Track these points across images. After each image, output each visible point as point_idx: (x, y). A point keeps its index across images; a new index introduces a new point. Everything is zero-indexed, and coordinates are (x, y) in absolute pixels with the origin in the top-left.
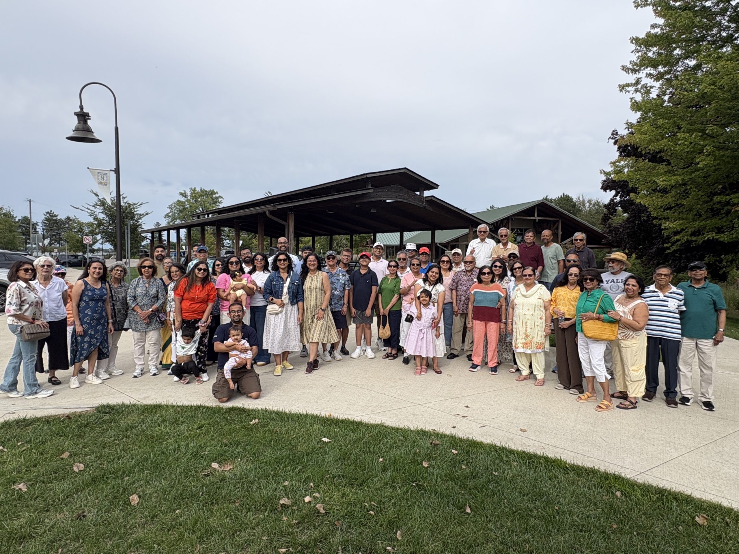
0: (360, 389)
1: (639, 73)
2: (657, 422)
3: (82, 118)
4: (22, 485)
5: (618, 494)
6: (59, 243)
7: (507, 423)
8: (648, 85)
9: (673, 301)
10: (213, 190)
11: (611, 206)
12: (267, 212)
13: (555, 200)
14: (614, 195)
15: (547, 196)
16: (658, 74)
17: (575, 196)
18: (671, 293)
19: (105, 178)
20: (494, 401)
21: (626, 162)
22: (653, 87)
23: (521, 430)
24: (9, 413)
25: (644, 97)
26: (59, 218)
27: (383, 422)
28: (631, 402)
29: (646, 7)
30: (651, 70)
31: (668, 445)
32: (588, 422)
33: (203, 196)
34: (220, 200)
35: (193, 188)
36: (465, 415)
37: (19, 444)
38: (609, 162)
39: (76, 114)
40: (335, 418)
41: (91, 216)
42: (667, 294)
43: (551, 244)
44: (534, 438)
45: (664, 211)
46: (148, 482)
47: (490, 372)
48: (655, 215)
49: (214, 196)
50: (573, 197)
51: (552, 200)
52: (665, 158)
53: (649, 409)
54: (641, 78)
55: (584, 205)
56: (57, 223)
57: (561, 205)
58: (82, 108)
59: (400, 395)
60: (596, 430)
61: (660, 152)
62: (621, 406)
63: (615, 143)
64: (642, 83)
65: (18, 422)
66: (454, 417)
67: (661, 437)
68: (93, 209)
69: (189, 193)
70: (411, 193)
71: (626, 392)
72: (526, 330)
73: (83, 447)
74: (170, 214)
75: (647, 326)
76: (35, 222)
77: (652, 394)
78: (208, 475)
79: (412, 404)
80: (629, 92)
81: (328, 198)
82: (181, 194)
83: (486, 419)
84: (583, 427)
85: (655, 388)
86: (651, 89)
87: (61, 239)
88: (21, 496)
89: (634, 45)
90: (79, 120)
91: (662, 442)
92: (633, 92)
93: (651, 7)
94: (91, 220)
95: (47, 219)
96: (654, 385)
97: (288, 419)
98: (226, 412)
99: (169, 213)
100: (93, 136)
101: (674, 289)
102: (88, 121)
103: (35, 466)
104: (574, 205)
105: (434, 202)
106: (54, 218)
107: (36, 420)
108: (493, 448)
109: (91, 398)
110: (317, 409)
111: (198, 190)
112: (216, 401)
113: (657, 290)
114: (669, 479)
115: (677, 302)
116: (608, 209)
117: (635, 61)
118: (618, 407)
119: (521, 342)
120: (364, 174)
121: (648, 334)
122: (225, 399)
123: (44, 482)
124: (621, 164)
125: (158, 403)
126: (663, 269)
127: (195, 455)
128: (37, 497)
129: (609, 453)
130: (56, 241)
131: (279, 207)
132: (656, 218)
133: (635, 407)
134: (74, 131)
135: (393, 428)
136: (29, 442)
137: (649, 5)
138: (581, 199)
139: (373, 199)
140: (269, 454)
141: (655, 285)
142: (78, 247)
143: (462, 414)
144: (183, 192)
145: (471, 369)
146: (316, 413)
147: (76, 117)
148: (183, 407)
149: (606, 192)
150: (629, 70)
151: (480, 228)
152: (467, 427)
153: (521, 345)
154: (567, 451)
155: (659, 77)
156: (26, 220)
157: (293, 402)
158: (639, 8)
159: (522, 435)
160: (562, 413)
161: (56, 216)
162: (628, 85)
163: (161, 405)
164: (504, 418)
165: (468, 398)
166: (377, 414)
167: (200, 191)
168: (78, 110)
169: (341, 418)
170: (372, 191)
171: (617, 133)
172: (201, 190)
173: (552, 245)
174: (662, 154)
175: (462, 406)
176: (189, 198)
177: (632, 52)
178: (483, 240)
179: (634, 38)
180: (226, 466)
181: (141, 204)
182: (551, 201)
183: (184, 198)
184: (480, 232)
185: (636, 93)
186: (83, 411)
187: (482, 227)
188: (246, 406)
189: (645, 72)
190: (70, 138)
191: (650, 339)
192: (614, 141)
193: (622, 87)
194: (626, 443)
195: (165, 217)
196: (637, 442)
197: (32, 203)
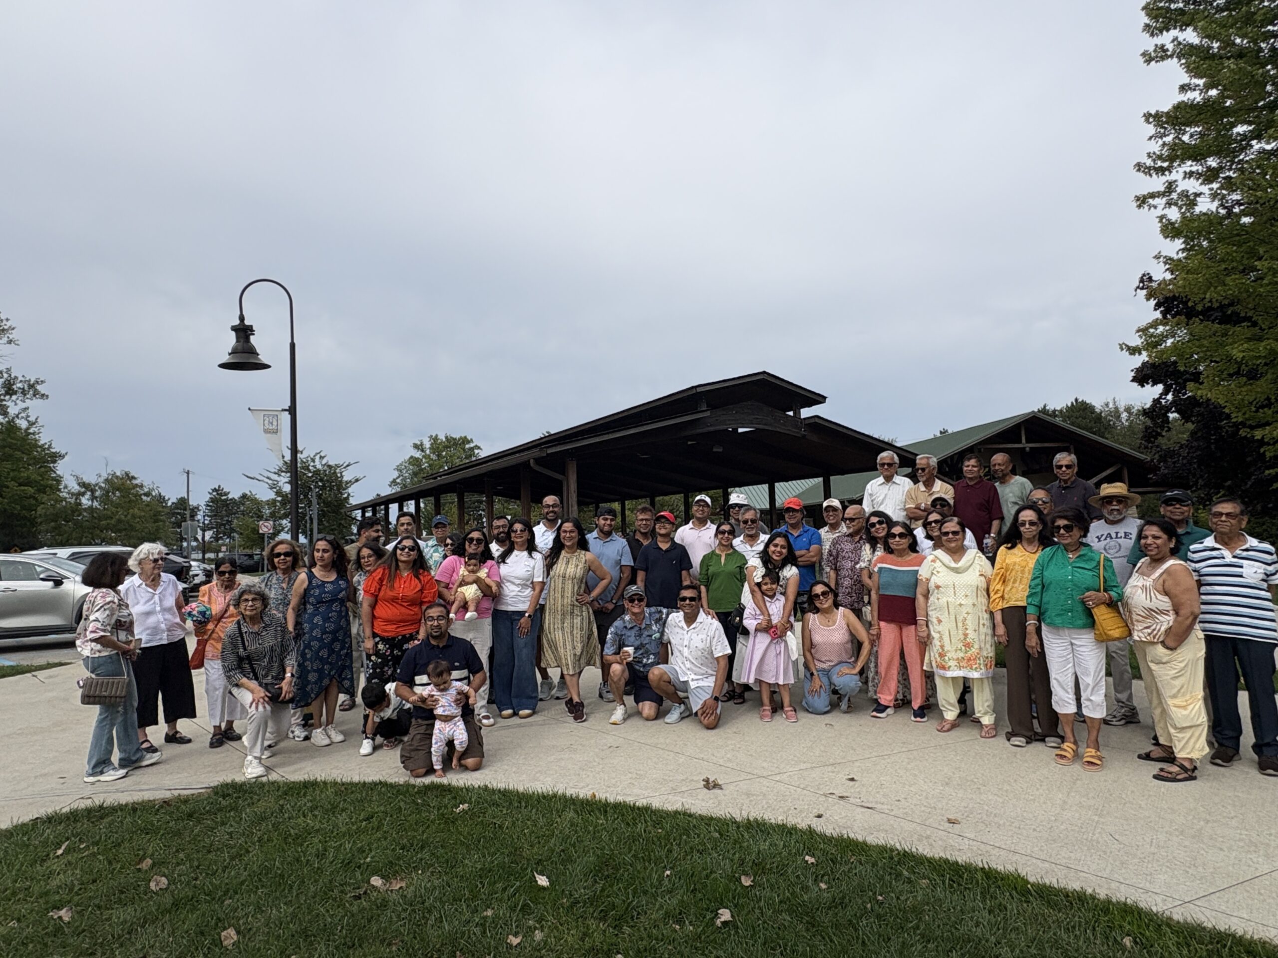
0: (661, 752)
1: (1170, 172)
2: (1234, 806)
3: (242, 334)
4: (64, 910)
5: (1127, 941)
6: (229, 537)
7: (923, 808)
8: (1190, 192)
9: (1253, 566)
10: (465, 437)
11: (1156, 412)
12: (532, 461)
13: (1061, 411)
14: (1161, 391)
15: (1045, 407)
16: (1207, 171)
17: (1097, 401)
18: (1247, 550)
19: (275, 423)
20: (906, 769)
21: (1168, 328)
22: (1201, 194)
23: (950, 821)
24: (82, 798)
25: (1183, 214)
26: (230, 496)
27: (687, 807)
28: (1182, 767)
29: (1165, 62)
30: (1191, 166)
31: (1253, 848)
32: (1090, 806)
33: (450, 447)
34: (476, 451)
35: (434, 435)
36: (845, 794)
37: (82, 846)
38: (1136, 328)
39: (234, 328)
40: (603, 801)
41: (271, 488)
42: (1238, 552)
43: (1011, 478)
44: (972, 836)
45: (1257, 411)
46: (260, 908)
47: (913, 718)
48: (1240, 420)
49: (467, 446)
50: (1094, 404)
51: (1055, 411)
52: (1243, 314)
53: (1223, 780)
54: (1175, 181)
55: (1118, 417)
56: (227, 505)
57: (1073, 419)
58: (242, 318)
59: (729, 760)
60: (1102, 820)
61: (1231, 304)
62: (1162, 774)
63: (1148, 298)
64: (1179, 190)
65: (89, 811)
66: (823, 799)
67: (1241, 834)
68: (275, 477)
69: (427, 444)
70: (779, 414)
71: (1171, 747)
72: (966, 635)
73: (177, 851)
74: (398, 481)
75: (1202, 616)
76: (195, 504)
77: (1230, 752)
78: (358, 897)
79: (750, 776)
80: (1155, 207)
81: (632, 431)
82: (416, 446)
83: (883, 800)
84: (1077, 815)
85: (1237, 739)
86: (1198, 199)
87: (233, 530)
88: (58, 930)
89: (1151, 126)
90: (238, 338)
91: (1241, 844)
92: (1163, 206)
93: (1175, 60)
94: (271, 495)
95: (212, 500)
96: (1231, 734)
97: (520, 802)
98: (419, 792)
99: (398, 478)
100: (259, 359)
101: (1253, 542)
102: (252, 337)
103: (94, 881)
104: (1098, 418)
105: (819, 425)
106: (223, 498)
107: (121, 808)
108: (885, 851)
109: (211, 772)
110: (575, 787)
111: (442, 437)
112: (406, 775)
113: (1218, 546)
114: (1245, 916)
115: (1260, 569)
116: (1152, 419)
117: (1158, 153)
118: (1156, 777)
119: (955, 657)
120: (693, 388)
121: (1203, 631)
122: (423, 771)
123: (99, 907)
124: (1158, 331)
125: (312, 778)
126: (1225, 505)
127: (347, 865)
128: (84, 931)
129: (1122, 863)
130: (224, 534)
131: (550, 451)
132: (1243, 424)
133: (1194, 778)
134: (230, 354)
135: (702, 818)
136: (97, 843)
137: (1171, 56)
138: (1111, 406)
139: (712, 429)
140: (472, 862)
141: (1215, 538)
142: (254, 541)
143: (838, 793)
144: (419, 443)
145: (874, 714)
146: (570, 792)
147: (233, 333)
148: (351, 784)
149: (1143, 386)
150: (1150, 170)
151: (881, 459)
152: (844, 814)
153: (955, 663)
154: (1035, 861)
155: (1210, 176)
156: (183, 503)
157: (538, 775)
158: (1153, 63)
159: (950, 830)
160: (1038, 789)
161: (226, 494)
162: (1153, 196)
163: (316, 782)
164: (920, 800)
165: (857, 764)
166: (681, 795)
167: (444, 439)
168: (237, 322)
169: (612, 801)
170: (708, 414)
171: (1150, 279)
172: (446, 438)
173: (1012, 481)
174: (1237, 308)
175: (843, 777)
176: (428, 452)
177: (1150, 138)
178: (888, 479)
179: (1150, 115)
180: (394, 882)
181: (348, 466)
182: (1054, 413)
183: (420, 452)
184: (883, 465)
185: (1170, 207)
186: (193, 795)
187: (885, 456)
188: (454, 783)
189: (1181, 170)
190: (224, 366)
191: (1211, 640)
192: (1144, 292)
193: (1142, 201)
194: (1162, 844)
195: (390, 486)
196: (1187, 843)
197: (190, 475)
